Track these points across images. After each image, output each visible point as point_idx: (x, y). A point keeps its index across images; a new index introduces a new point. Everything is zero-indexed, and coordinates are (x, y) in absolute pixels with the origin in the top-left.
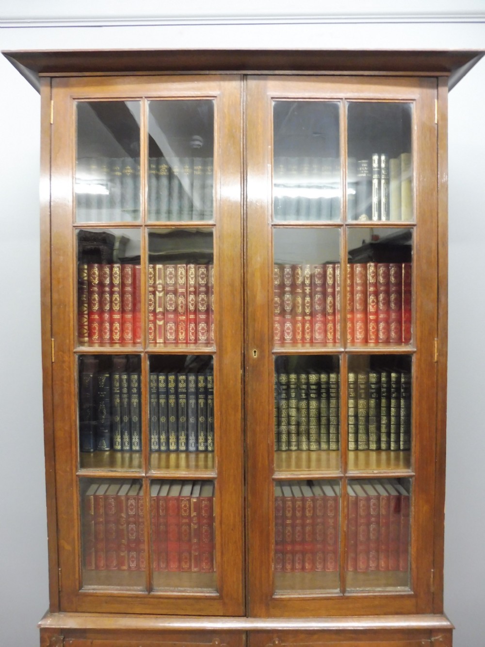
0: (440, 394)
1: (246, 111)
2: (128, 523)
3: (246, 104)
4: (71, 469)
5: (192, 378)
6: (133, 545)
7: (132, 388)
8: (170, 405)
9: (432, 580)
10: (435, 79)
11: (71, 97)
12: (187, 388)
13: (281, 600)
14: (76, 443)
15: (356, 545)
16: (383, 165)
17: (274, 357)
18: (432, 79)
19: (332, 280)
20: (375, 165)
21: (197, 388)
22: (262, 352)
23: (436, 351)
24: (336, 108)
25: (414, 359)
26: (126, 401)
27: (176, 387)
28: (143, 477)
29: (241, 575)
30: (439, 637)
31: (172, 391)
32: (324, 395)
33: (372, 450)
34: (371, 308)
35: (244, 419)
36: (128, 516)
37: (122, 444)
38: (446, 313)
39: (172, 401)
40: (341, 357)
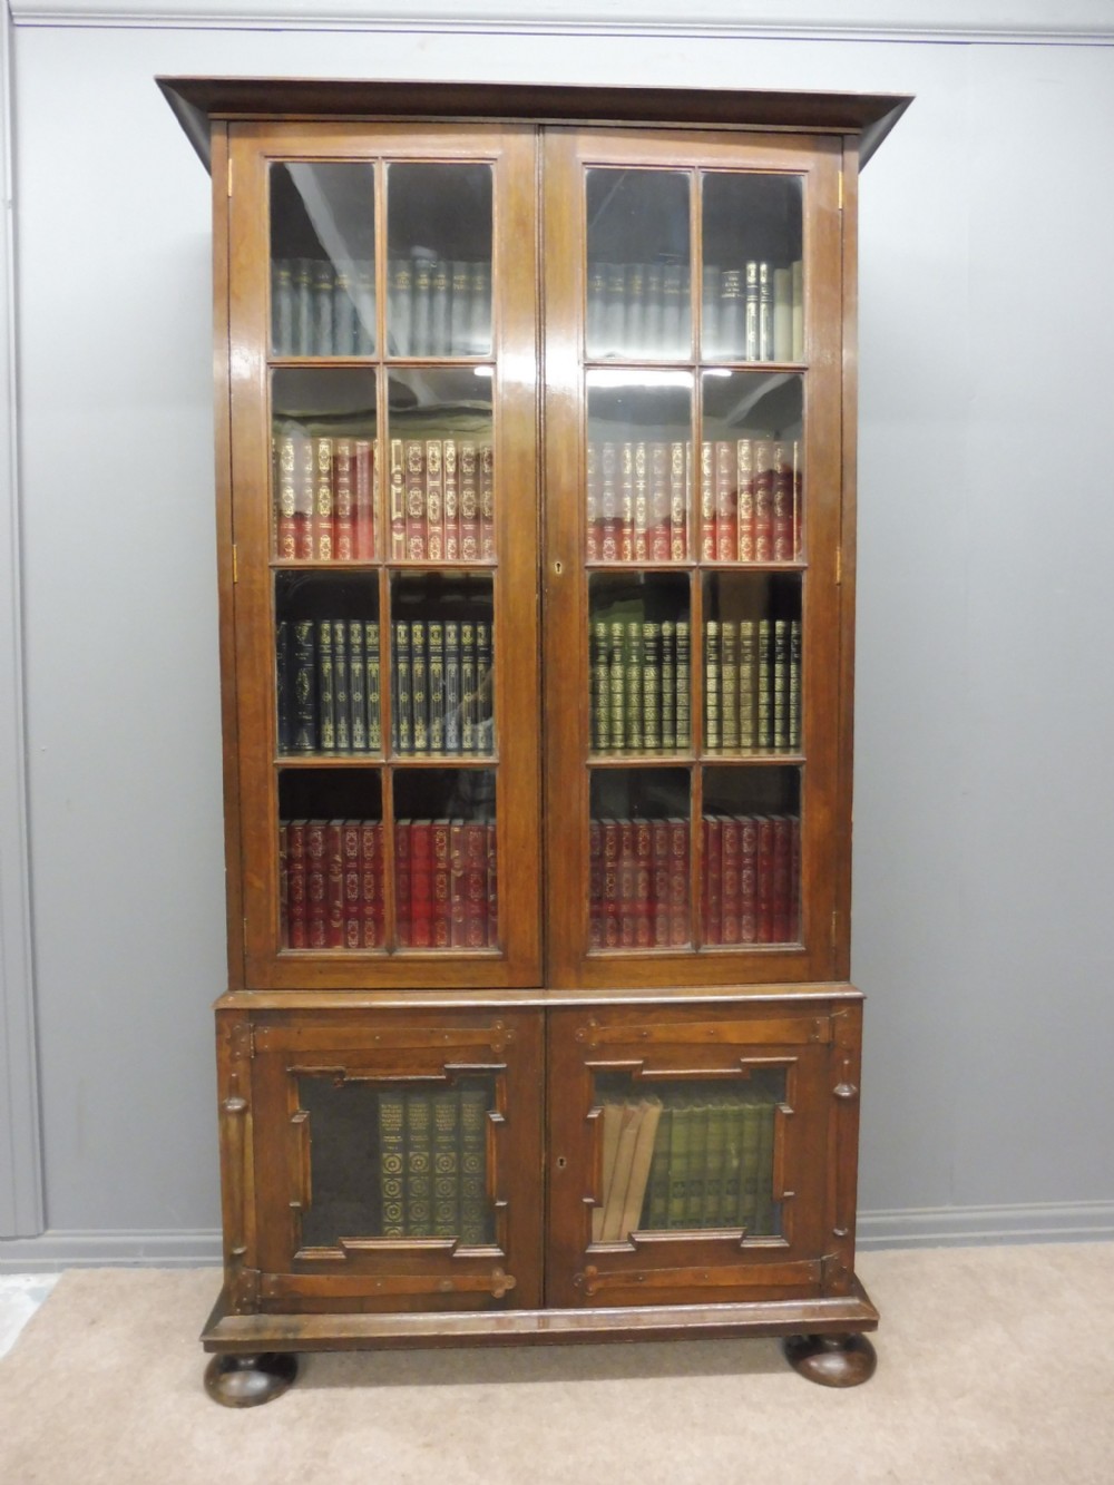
0: (845, 633)
1: (544, 183)
2: (346, 871)
3: (544, 172)
4: (265, 755)
5: (451, 628)
6: (354, 909)
7: (353, 646)
8: (414, 672)
9: (833, 927)
10: (839, 139)
11: (261, 154)
12: (444, 645)
13: (599, 960)
14: (273, 714)
15: (719, 903)
16: (763, 280)
17: (588, 574)
18: (835, 138)
19: (681, 468)
20: (751, 279)
21: (460, 644)
22: (569, 564)
23: (838, 566)
24: (684, 181)
25: (805, 579)
26: (341, 667)
27: (426, 645)
28: (382, 764)
29: (536, 921)
30: (844, 1012)
31: (419, 649)
32: (668, 658)
33: (746, 747)
34: (744, 514)
35: (542, 671)
36: (346, 859)
37: (336, 739)
38: (854, 509)
39: (418, 667)
40: (693, 575)
